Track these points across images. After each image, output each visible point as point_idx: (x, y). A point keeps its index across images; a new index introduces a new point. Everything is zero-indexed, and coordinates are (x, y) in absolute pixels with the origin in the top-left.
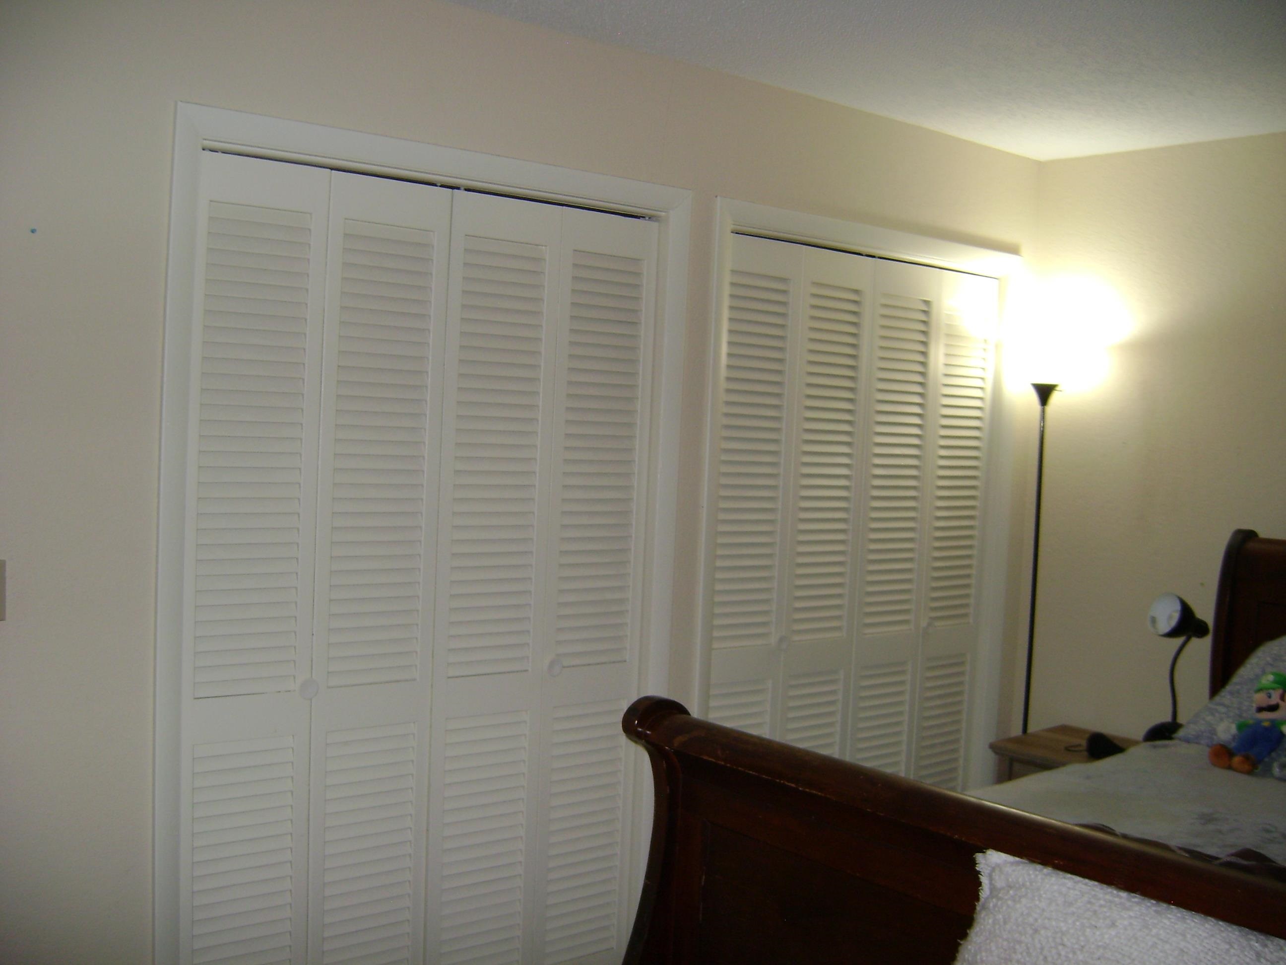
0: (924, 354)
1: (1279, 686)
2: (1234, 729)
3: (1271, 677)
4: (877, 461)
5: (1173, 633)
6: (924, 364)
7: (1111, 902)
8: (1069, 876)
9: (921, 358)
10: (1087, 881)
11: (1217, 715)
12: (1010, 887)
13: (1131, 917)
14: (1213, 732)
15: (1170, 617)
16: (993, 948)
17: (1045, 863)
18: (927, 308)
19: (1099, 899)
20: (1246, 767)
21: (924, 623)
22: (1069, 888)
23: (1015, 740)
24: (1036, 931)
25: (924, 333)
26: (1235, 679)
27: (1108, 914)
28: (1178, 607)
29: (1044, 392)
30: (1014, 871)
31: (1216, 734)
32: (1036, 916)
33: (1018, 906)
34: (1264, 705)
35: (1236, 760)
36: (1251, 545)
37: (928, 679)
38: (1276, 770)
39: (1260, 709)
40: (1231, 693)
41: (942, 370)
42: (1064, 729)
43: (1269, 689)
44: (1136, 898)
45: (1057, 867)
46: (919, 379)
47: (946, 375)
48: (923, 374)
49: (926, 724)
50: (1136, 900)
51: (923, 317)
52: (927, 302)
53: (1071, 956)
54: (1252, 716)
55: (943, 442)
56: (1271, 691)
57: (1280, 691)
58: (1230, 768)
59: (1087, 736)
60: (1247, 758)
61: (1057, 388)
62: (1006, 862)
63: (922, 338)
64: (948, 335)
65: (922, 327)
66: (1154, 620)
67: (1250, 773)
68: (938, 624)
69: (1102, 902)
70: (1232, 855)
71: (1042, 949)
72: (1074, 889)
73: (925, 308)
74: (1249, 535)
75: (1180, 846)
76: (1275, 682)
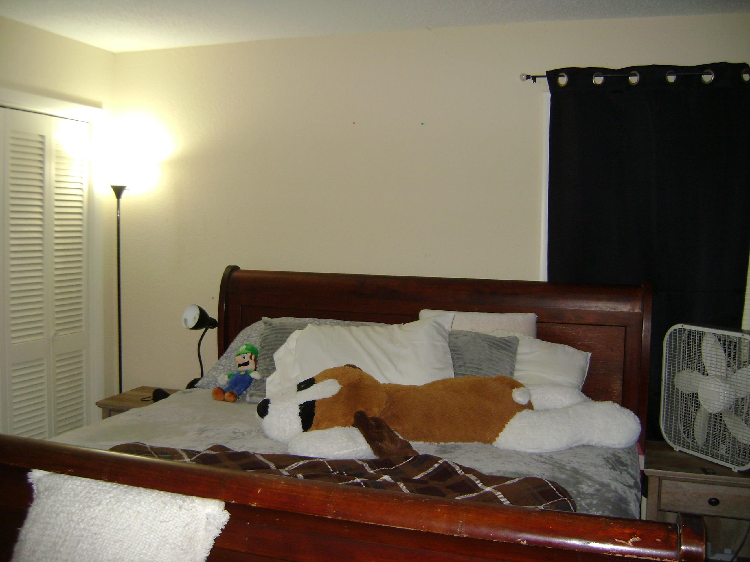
0: (42, 168)
1: (249, 351)
2: (226, 379)
3: (244, 347)
4: (13, 235)
5: (196, 327)
6: (42, 175)
7: (100, 490)
8: (79, 478)
9: (40, 171)
10: (88, 479)
11: (219, 371)
12: (46, 490)
13: (111, 497)
14: (216, 381)
15: (195, 318)
16: (35, 530)
17: (63, 472)
18: (42, 140)
19: (93, 490)
20: (232, 398)
21: (52, 333)
22: (78, 486)
23: (113, 398)
24: (58, 515)
25: (41, 155)
26: (229, 350)
27: (98, 497)
28: (198, 312)
29: (118, 191)
30: (48, 480)
31: (217, 382)
32: (58, 505)
33: (49, 501)
34: (242, 363)
35: (227, 394)
36: (235, 274)
37: (58, 367)
38: (248, 398)
39: (240, 365)
40: (226, 358)
41: (54, 178)
42: (143, 389)
43: (244, 353)
44: (115, 485)
45: (71, 474)
46: (39, 184)
47: (57, 181)
48: (41, 181)
49: (59, 395)
50: (115, 486)
51: (40, 146)
52: (42, 137)
53: (77, 526)
54: (235, 369)
55: (57, 223)
56: (245, 354)
57: (250, 354)
58: (224, 400)
59: (153, 391)
60: (232, 393)
61: (126, 188)
62: (45, 475)
63: (40, 158)
64: (57, 157)
65: (40, 152)
66: (186, 321)
67: (234, 401)
68: (61, 333)
69: (95, 491)
70: (208, 449)
71: (61, 525)
72: (81, 486)
73: (41, 140)
74: (235, 269)
75: (182, 448)
76: (246, 349)
